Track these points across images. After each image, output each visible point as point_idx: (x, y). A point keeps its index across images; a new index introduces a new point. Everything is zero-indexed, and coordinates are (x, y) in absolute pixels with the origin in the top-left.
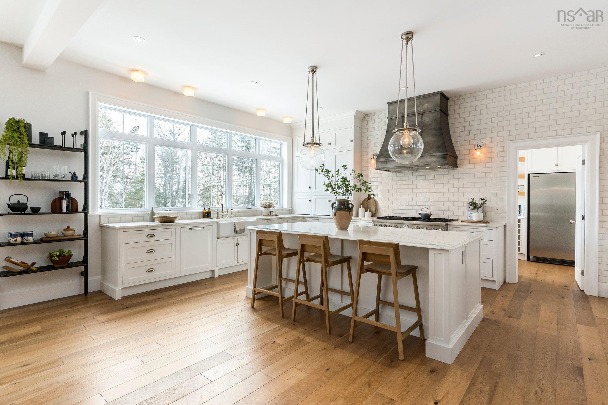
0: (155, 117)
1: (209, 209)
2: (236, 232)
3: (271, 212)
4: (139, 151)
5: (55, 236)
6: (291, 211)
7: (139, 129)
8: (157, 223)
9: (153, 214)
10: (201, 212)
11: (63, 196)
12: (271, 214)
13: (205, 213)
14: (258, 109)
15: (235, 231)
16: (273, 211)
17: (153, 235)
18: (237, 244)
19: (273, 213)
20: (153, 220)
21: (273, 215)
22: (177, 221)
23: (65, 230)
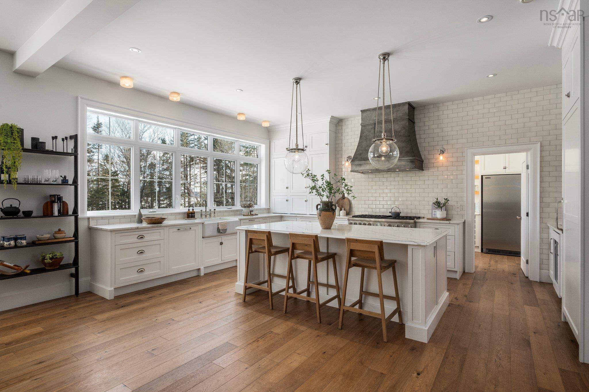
0: (140, 121)
1: (193, 210)
2: (219, 231)
3: (251, 211)
4: (101, 148)
5: (48, 238)
6: (268, 210)
7: (102, 126)
8: (144, 224)
9: (140, 215)
10: (185, 213)
11: (55, 199)
12: (251, 213)
13: (190, 213)
14: (239, 114)
15: (218, 229)
16: (253, 211)
17: (142, 236)
18: (221, 244)
19: (252, 213)
20: (140, 221)
21: (253, 215)
22: (165, 223)
23: (56, 233)
